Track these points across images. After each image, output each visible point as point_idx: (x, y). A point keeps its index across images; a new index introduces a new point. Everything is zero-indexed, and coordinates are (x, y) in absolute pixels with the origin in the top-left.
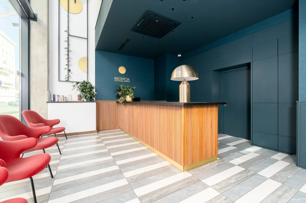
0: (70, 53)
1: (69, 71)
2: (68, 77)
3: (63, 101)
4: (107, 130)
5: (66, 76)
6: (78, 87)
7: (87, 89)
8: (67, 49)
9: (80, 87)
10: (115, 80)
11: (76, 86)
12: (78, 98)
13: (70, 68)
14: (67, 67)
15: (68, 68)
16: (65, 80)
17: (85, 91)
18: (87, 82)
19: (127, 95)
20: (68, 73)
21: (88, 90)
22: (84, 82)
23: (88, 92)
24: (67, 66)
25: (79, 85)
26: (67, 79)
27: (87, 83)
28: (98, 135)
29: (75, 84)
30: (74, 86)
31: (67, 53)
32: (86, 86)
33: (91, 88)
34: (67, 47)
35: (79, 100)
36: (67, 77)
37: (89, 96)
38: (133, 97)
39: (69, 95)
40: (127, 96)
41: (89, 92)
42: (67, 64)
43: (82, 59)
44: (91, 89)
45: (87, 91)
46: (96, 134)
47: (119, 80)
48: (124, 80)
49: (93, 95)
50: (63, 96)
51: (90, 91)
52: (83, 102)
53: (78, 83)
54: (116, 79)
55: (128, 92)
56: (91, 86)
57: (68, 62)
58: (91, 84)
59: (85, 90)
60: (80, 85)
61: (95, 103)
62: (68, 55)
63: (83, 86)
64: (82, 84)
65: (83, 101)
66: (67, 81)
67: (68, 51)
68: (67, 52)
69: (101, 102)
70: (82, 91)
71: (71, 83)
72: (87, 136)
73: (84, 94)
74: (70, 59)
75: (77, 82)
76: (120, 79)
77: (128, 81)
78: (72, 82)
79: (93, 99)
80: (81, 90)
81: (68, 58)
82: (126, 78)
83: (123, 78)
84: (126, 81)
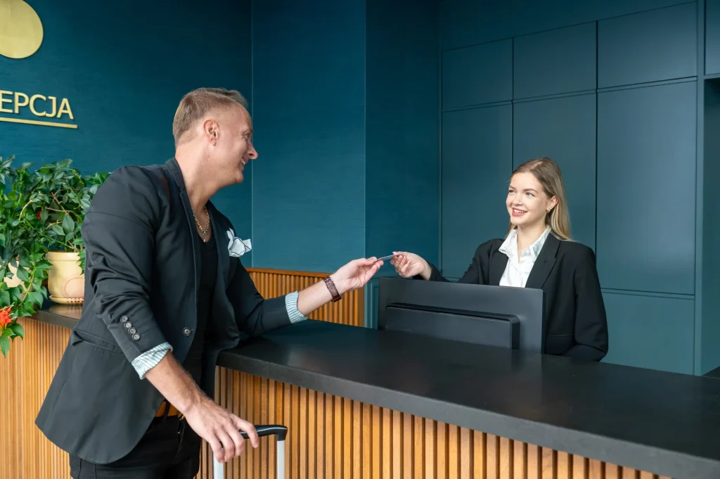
19: (59, 248)
40: (53, 257)
55: (67, 223)
77: (64, 118)
82: (47, 96)
83: (14, 90)
84: (44, 119)
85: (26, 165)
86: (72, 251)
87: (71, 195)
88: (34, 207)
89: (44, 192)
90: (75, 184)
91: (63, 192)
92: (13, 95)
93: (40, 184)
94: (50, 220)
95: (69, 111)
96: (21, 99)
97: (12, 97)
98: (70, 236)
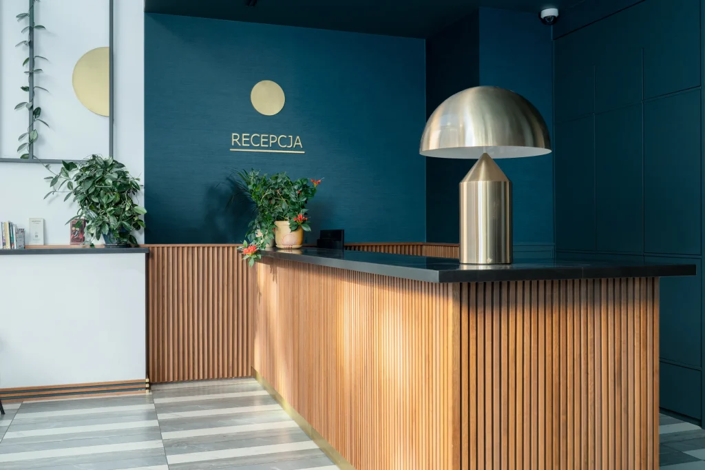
0: (41, 38)
1: (36, 112)
2: (31, 142)
3: (8, 247)
4: (199, 380)
5: (21, 137)
6: (70, 185)
7: (106, 191)
8: (28, 18)
9: (75, 185)
10: (236, 146)
11: (60, 180)
12: (73, 233)
13: (42, 101)
14: (25, 96)
15: (32, 100)
16: (18, 156)
17: (96, 200)
18: (105, 162)
19: (280, 218)
20: (31, 126)
21: (112, 198)
22: (93, 163)
23: (108, 205)
24: (27, 94)
25: (74, 173)
26: (26, 151)
27: (106, 166)
28: (151, 399)
29: (57, 169)
30: (54, 181)
31: (26, 37)
32: (102, 180)
33: (125, 187)
34: (26, 10)
35: (74, 240)
36: (26, 140)
37: (113, 222)
38: (307, 229)
39: (34, 221)
40: (277, 223)
41: (117, 204)
42: (27, 84)
43: (91, 55)
44: (121, 193)
45: (104, 200)
46: (144, 397)
47: (251, 147)
48: (275, 146)
49: (130, 219)
50: (10, 225)
51: (120, 202)
52: (92, 250)
53: (69, 166)
54: (240, 140)
55: (284, 206)
56: (125, 178)
57: (31, 74)
58: (124, 169)
59: (98, 196)
60: (78, 177)
61: (142, 257)
62: (31, 44)
63: (89, 178)
64: (87, 169)
65: (92, 245)
66: (29, 159)
67: (31, 29)
68: (28, 32)
69: (167, 251)
70: (86, 201)
71: (42, 167)
72: (107, 402)
73: (93, 215)
74: (40, 64)
75: (64, 163)
76: (257, 140)
77: (297, 148)
78: (48, 163)
79: (132, 239)
80: (82, 197)
81: (31, 60)
82: (287, 136)
83: (269, 134)
84: (286, 149)
85: (265, 175)
86: (286, 220)
87: (286, 190)
88: (269, 197)
89: (272, 188)
90: (287, 184)
91: (283, 189)
92: (269, 136)
93: (271, 185)
94: (276, 204)
95: (300, 144)
96: (273, 139)
97: (268, 138)
98: (286, 212)
